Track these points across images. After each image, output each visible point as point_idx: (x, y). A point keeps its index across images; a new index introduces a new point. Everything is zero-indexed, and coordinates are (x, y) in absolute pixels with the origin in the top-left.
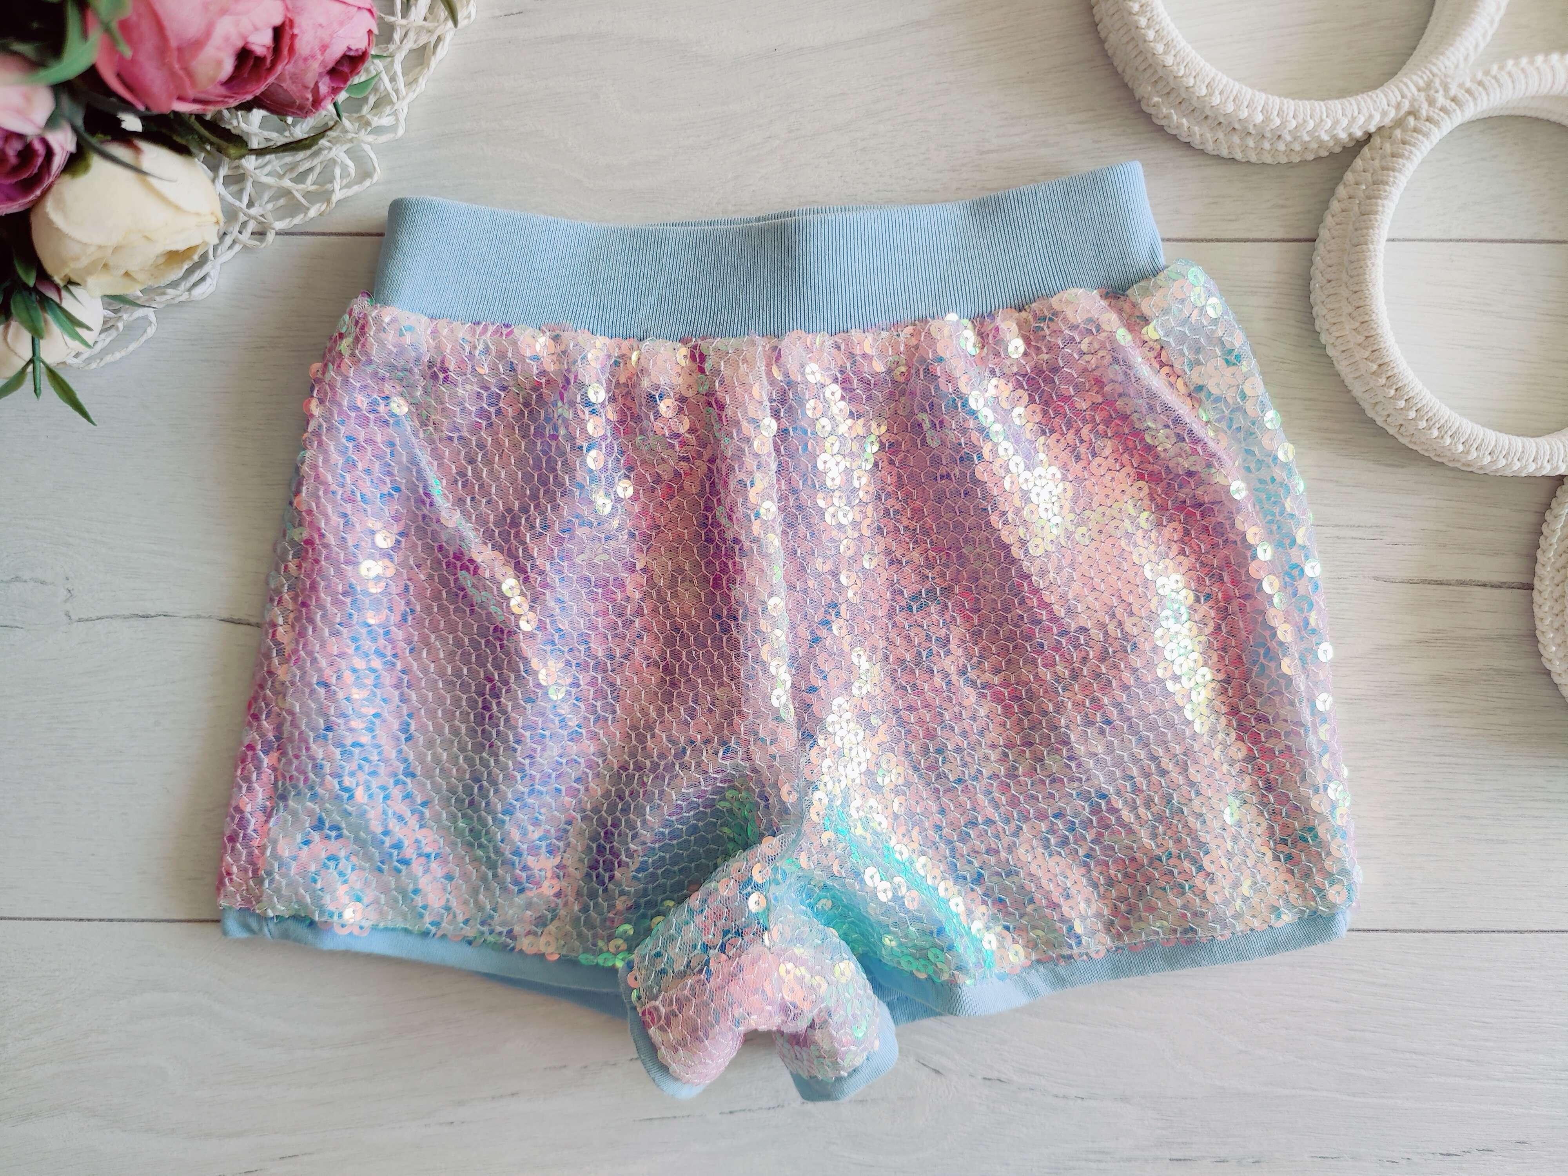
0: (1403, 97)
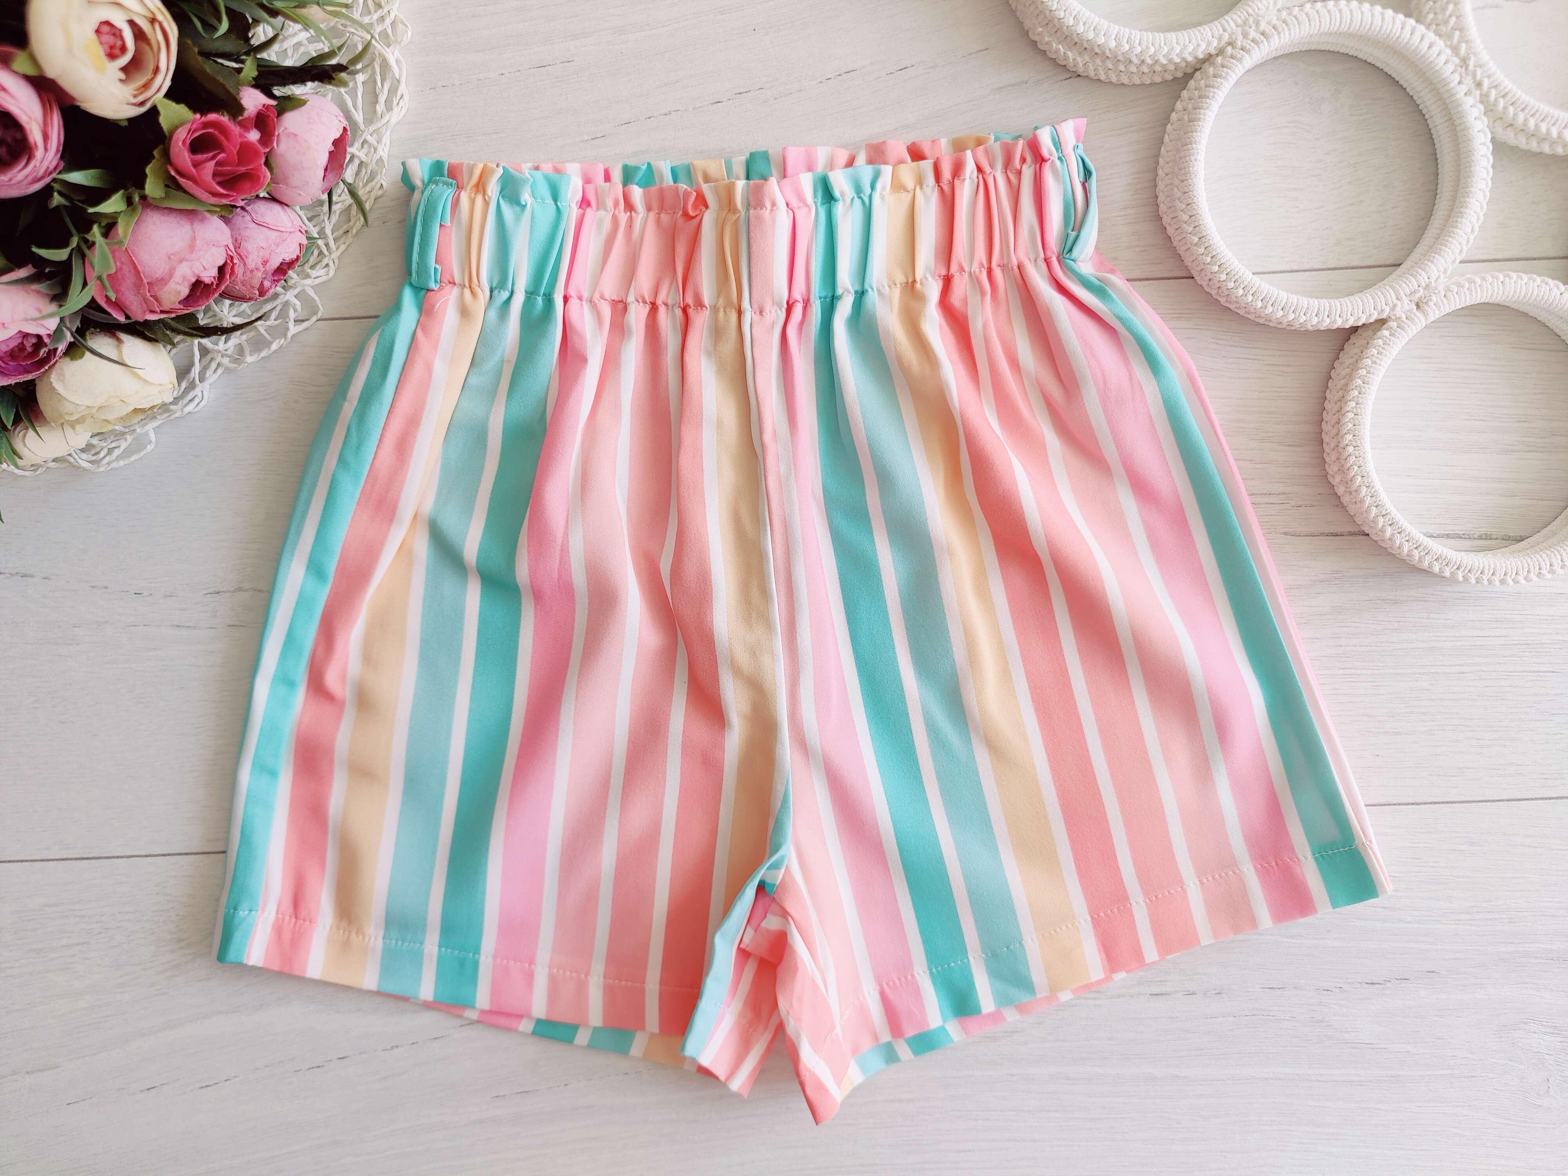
0: (1225, 30)
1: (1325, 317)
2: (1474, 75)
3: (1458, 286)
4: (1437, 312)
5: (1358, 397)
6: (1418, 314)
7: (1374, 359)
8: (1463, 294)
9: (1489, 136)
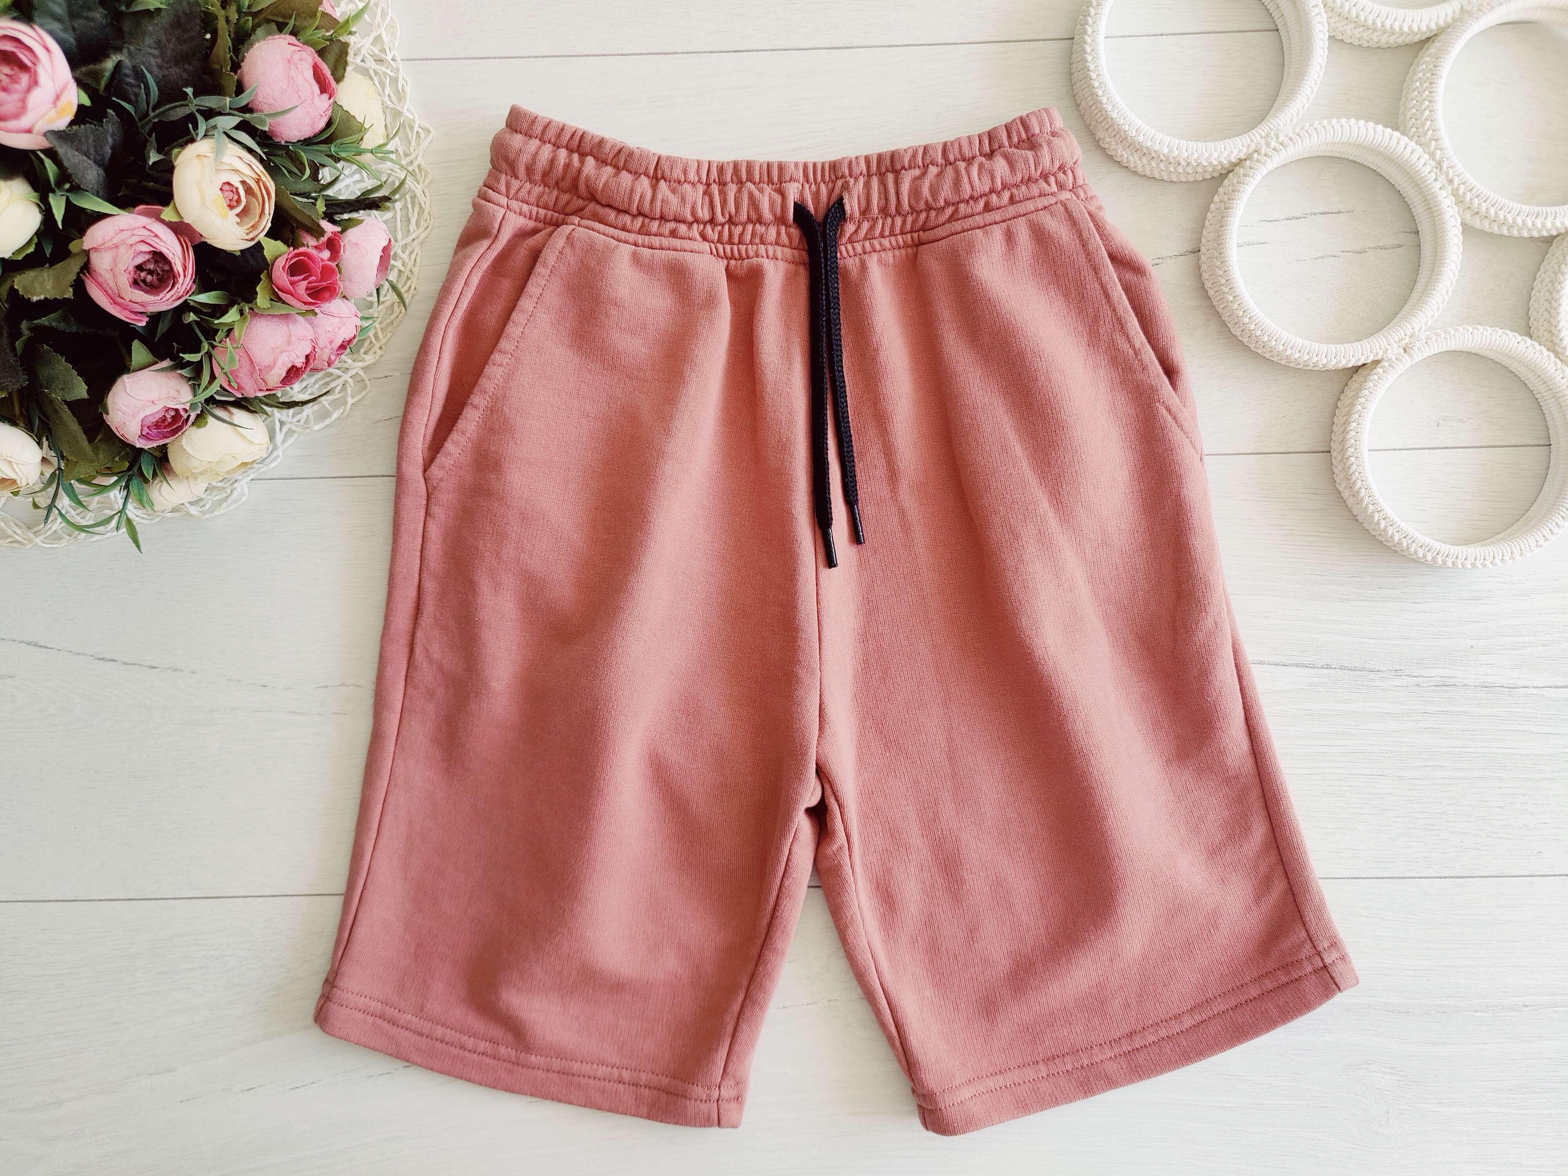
1: (1333, 357)
2: (1447, 174)
3: (1436, 336)
4: (1419, 354)
5: (1358, 420)
6: (1405, 356)
7: (1370, 390)
9: (1459, 221)
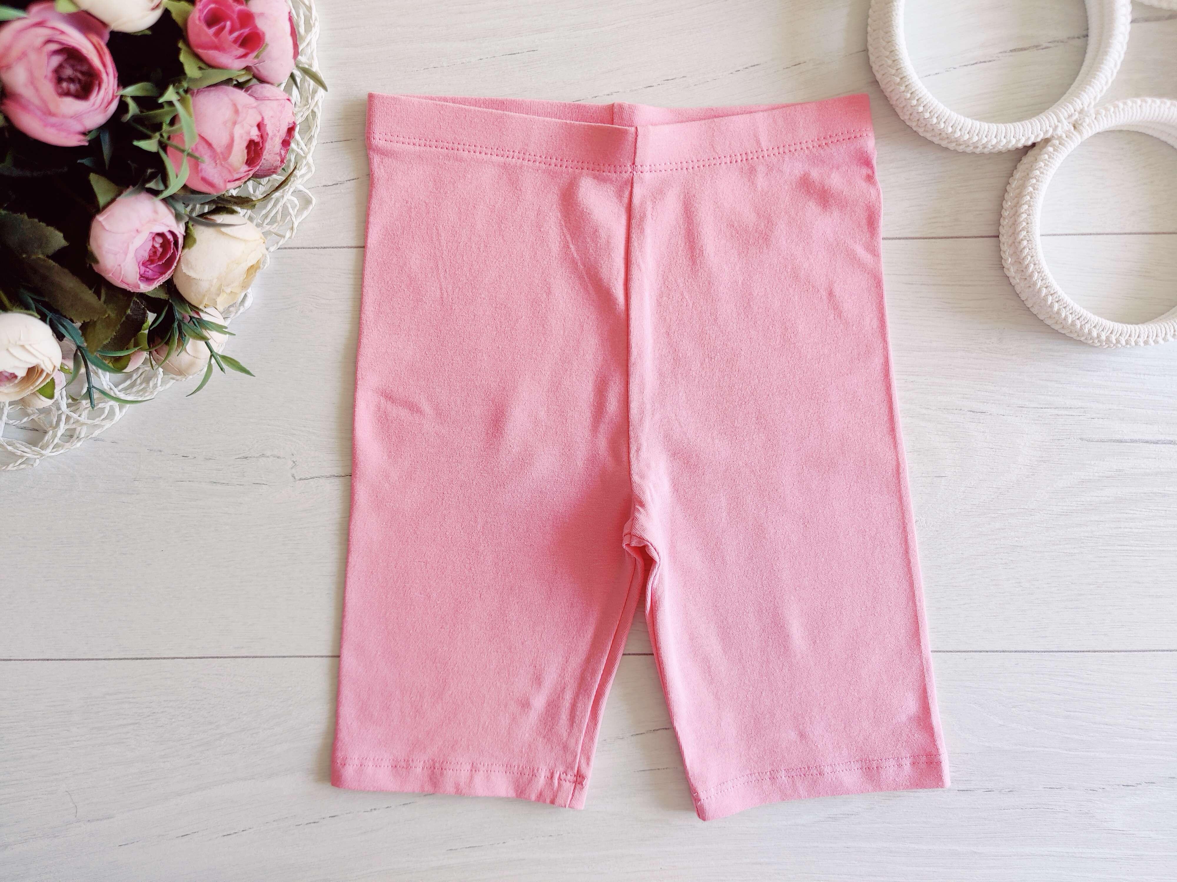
1: (1002, 138)
3: (1105, 111)
4: (1090, 131)
5: (1029, 201)
6: (1075, 133)
7: (1042, 170)
8: (1109, 116)
